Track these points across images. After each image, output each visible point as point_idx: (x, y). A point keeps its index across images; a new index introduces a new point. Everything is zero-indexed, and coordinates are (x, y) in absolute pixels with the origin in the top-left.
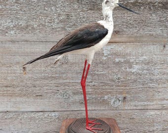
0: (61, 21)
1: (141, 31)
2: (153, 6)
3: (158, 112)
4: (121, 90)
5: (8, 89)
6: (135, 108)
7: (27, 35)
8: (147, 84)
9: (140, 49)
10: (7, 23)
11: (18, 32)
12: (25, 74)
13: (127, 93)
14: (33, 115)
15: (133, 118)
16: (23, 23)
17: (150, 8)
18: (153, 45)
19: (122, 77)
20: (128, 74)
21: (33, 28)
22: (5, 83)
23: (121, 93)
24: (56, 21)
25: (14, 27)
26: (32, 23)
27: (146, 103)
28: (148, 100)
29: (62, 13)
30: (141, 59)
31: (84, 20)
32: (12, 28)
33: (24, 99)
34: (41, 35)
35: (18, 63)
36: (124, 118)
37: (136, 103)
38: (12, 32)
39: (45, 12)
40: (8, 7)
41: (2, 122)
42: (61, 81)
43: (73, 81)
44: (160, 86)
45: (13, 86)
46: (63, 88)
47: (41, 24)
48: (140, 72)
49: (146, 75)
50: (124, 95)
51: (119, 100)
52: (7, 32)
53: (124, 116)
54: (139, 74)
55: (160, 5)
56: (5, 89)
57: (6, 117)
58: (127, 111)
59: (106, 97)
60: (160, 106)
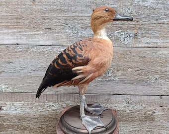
4: (132, 26)
5: (19, 21)
6: (147, 45)
8: (161, 19)
14: (42, 49)
19: (134, 12)
28: (162, 38)
33: (33, 32)
41: (13, 55)
42: (70, 14)
43: (82, 15)
46: (72, 22)
48: (154, 6)
49: (161, 9)
51: (130, 37)
54: (153, 8)
56: (16, 21)
57: (16, 50)
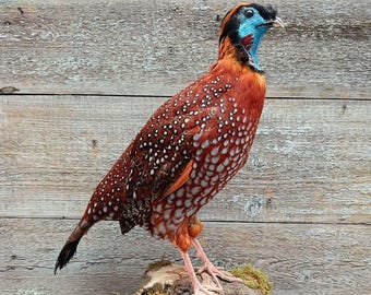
0: (159, 60)
1: (302, 79)
2: (325, 32)
3: (332, 230)
7: (101, 84)
9: (300, 112)
10: (67, 62)
11: (85, 78)
12: (96, 152)
13: (275, 191)
15: (284, 239)
16: (94, 63)
17: (318, 36)
18: (324, 103)
20: (276, 156)
21: (111, 71)
22: (61, 167)
23: (263, 191)
24: (151, 58)
25: (79, 68)
26: (109, 62)
27: (308, 211)
29: (160, 45)
30: (301, 129)
31: (199, 56)
32: (76, 70)
34: (124, 83)
35: (85, 133)
36: (267, 238)
37: (291, 210)
38: (76, 78)
39: (133, 43)
40: (69, 34)
44: (336, 180)
45: (75, 173)
47: (125, 64)
50: (268, 196)
52: (67, 78)
53: (268, 235)
55: (337, 30)
58: (274, 225)
59: (235, 198)
60: (336, 217)
